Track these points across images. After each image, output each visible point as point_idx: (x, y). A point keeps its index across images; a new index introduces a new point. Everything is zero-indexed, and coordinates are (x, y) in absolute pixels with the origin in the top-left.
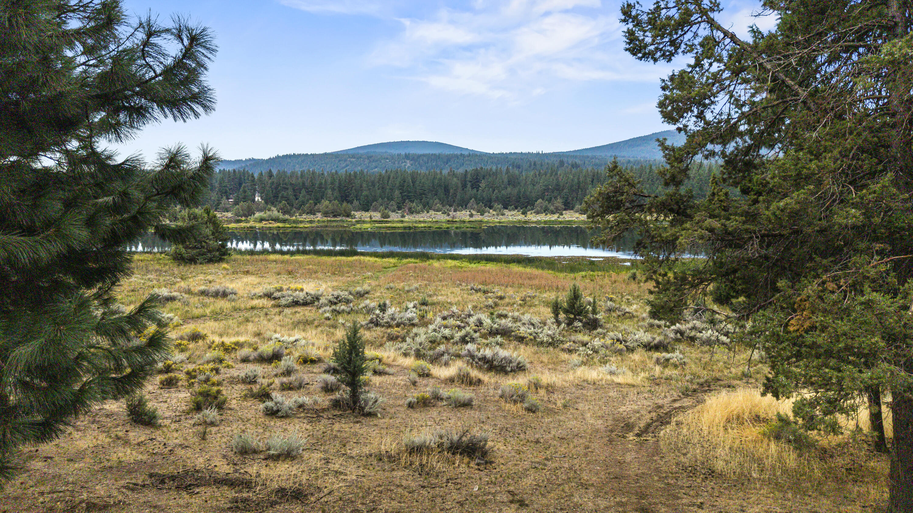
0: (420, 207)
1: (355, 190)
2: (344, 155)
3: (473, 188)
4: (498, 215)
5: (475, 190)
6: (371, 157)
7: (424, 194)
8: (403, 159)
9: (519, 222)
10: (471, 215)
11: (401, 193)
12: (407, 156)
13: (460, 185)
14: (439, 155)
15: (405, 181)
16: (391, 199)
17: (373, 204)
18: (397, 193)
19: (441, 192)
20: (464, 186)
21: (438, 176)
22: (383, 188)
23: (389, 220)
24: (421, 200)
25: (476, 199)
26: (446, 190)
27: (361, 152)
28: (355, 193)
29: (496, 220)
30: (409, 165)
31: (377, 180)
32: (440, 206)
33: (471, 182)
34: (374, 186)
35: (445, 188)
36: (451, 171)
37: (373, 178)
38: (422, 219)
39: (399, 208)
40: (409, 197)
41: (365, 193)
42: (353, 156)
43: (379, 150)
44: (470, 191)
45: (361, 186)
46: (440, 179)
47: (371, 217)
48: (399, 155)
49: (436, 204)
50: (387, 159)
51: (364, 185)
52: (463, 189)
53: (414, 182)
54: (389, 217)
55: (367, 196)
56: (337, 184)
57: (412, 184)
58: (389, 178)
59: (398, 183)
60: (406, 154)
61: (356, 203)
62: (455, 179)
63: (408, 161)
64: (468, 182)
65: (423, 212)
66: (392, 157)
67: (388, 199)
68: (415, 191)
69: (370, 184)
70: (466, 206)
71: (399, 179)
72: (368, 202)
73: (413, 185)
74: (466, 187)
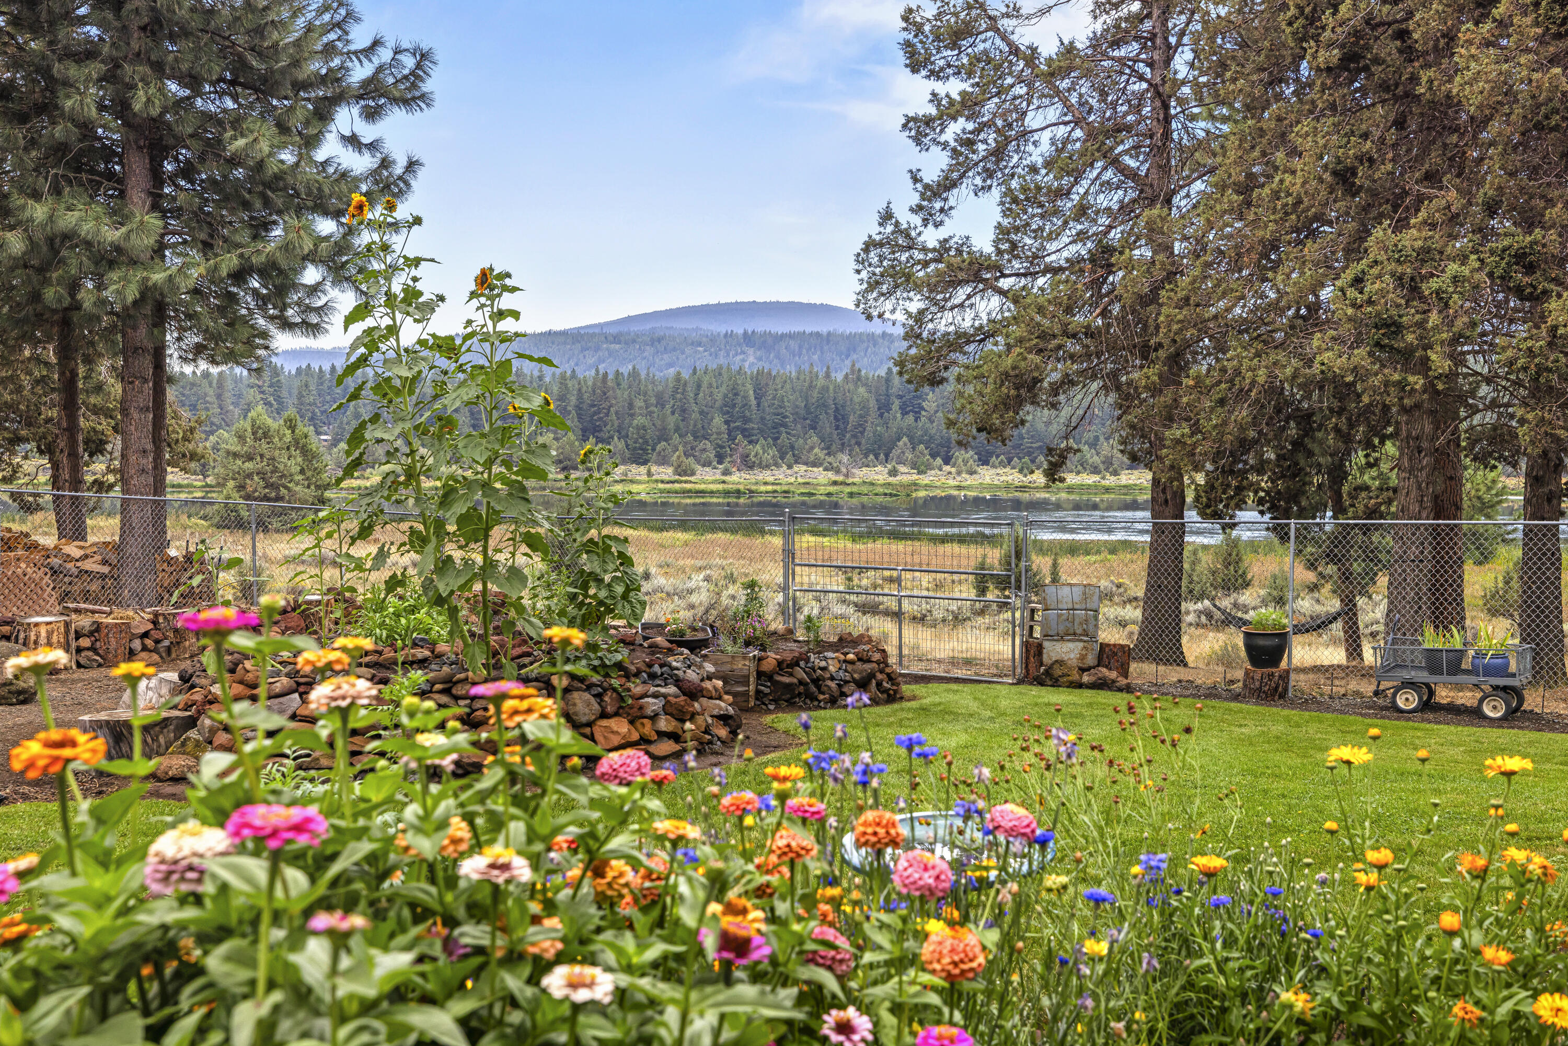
0: (773, 452)
1: (617, 413)
2: (593, 335)
3: (905, 413)
4: (959, 473)
5: (910, 418)
6: (659, 340)
7: (785, 425)
8: (740, 345)
9: (1007, 487)
10: (893, 473)
11: (727, 422)
12: (749, 339)
13: (873, 404)
14: (829, 334)
15: (736, 394)
16: (701, 435)
17: (658, 448)
18: (718, 421)
19: (826, 423)
20: (884, 408)
21: (821, 382)
22: (684, 411)
23: (692, 479)
24: (777, 439)
25: (911, 439)
26: (840, 417)
27: (635, 328)
28: (616, 423)
29: (952, 482)
30: (751, 359)
31: (669, 391)
32: (822, 455)
33: (900, 397)
34: (663, 406)
35: (837, 409)
36: (853, 371)
37: (660, 388)
38: (771, 479)
39: (720, 459)
40: (746, 434)
41: (639, 420)
42: (616, 339)
43: (680, 325)
44: (898, 420)
45: (631, 405)
46: (825, 389)
47: (649, 474)
48: (728, 336)
49: (812, 448)
50: (699, 344)
51: (639, 403)
52: (881, 415)
53: (758, 398)
54: (693, 474)
55: (644, 428)
56: (573, 400)
57: (754, 402)
58: (699, 386)
59: (719, 397)
60: (745, 333)
61: (618, 444)
62: (862, 390)
63: (751, 351)
64: (894, 399)
65: (777, 465)
66: (713, 339)
67: (696, 438)
68: (763, 419)
69: (653, 400)
70: (887, 456)
71: (723, 389)
72: (646, 442)
73: (758, 405)
74: (889, 410)
